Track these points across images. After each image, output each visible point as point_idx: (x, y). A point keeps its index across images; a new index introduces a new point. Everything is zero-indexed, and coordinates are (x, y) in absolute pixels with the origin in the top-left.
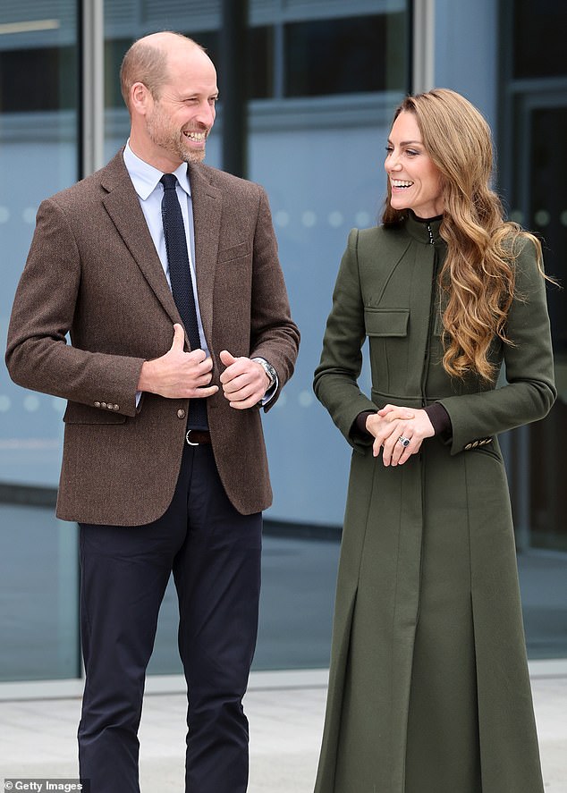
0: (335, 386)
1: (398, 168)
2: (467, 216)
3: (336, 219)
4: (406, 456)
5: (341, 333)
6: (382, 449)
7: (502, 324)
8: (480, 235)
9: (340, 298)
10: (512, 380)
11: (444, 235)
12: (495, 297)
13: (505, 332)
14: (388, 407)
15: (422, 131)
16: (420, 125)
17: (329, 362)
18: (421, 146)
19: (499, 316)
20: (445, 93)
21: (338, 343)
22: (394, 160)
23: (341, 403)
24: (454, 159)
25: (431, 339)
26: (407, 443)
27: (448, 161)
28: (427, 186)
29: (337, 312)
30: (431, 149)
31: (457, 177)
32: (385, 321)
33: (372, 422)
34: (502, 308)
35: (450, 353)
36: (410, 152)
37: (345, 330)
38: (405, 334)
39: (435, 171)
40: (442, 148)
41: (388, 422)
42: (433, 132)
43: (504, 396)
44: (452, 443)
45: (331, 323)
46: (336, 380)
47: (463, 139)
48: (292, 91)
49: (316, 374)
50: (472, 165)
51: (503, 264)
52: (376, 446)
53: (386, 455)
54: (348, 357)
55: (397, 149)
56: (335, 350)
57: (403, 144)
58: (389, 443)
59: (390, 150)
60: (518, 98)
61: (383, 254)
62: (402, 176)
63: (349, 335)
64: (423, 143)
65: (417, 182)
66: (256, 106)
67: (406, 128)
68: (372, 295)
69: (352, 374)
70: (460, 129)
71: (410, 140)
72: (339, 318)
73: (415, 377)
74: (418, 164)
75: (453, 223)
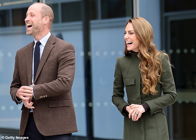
0: (118, 100)
1: (128, 38)
3: (113, 53)
4: (138, 118)
5: (117, 86)
6: (131, 116)
7: (160, 78)
9: (116, 76)
10: (165, 93)
12: (157, 72)
13: (161, 80)
14: (132, 104)
15: (134, 28)
16: (133, 26)
17: (115, 94)
18: (134, 32)
19: (159, 76)
20: (140, 18)
21: (117, 88)
22: (126, 36)
23: (119, 104)
24: (142, 35)
25: (141, 85)
26: (137, 115)
27: (141, 36)
28: (136, 42)
29: (116, 80)
30: (136, 33)
31: (143, 40)
32: (129, 81)
33: (128, 108)
34: (159, 74)
36: (130, 33)
37: (118, 85)
38: (134, 84)
39: (137, 38)
40: (139, 32)
41: (132, 109)
42: (137, 28)
44: (150, 112)
45: (115, 83)
46: (117, 98)
47: (145, 30)
48: (103, 17)
49: (112, 97)
50: (147, 37)
51: (158, 62)
52: (129, 115)
53: (132, 118)
54: (120, 92)
55: (127, 33)
56: (117, 90)
57: (129, 31)
58: (133, 114)
59: (125, 33)
60: (166, 18)
61: (127, 64)
62: (129, 40)
63: (119, 86)
64: (134, 31)
65: (133, 42)
66: (92, 22)
67: (130, 27)
68: (124, 74)
69: (122, 96)
70: (144, 27)
71: (131, 30)
72: (116, 82)
73: (138, 95)
74: (133, 37)
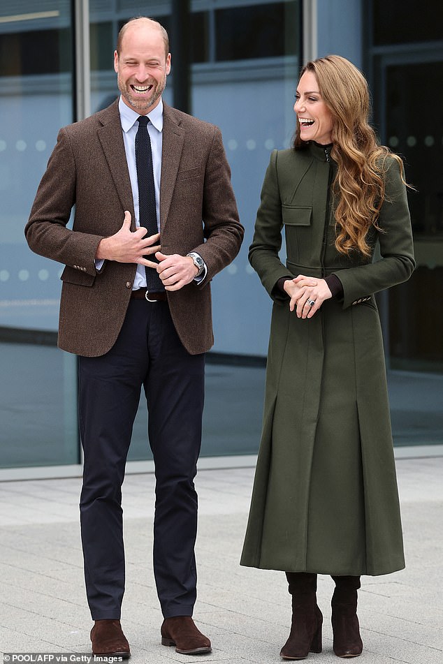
0: (264, 258)
1: (303, 110)
2: (350, 144)
4: (313, 312)
5: (267, 222)
6: (296, 306)
7: (376, 218)
8: (359, 157)
9: (265, 197)
10: (385, 255)
11: (334, 157)
12: (371, 200)
13: (379, 223)
14: (300, 276)
15: (319, 85)
16: (318, 80)
17: (259, 241)
18: (318, 95)
19: (374, 212)
20: (335, 58)
21: (264, 228)
22: (300, 105)
23: (266, 271)
24: (341, 104)
25: (327, 227)
26: (313, 304)
27: (337, 105)
28: (323, 123)
29: (263, 207)
30: (326, 97)
31: (343, 116)
32: (296, 215)
33: (288, 284)
34: (376, 207)
35: (340, 237)
36: (310, 98)
37: (270, 220)
38: (309, 224)
39: (328, 112)
40: (333, 96)
41: (300, 288)
42: (327, 86)
43: (379, 268)
44: (343, 301)
45: (260, 215)
46: (264, 253)
47: (348, 90)
49: (250, 249)
50: (354, 108)
51: (377, 176)
52: (292, 303)
53: (299, 310)
54: (272, 237)
55: (302, 97)
56: (263, 233)
57: (306, 94)
58: (301, 302)
59: (298, 97)
61: (295, 170)
62: (306, 115)
63: (272, 223)
64: (320, 93)
65: (316, 120)
67: (308, 82)
68: (287, 196)
69: (275, 249)
70: (346, 84)
71: (312, 91)
72: (264, 212)
73: (316, 254)
74: (317, 107)
75: (340, 148)
